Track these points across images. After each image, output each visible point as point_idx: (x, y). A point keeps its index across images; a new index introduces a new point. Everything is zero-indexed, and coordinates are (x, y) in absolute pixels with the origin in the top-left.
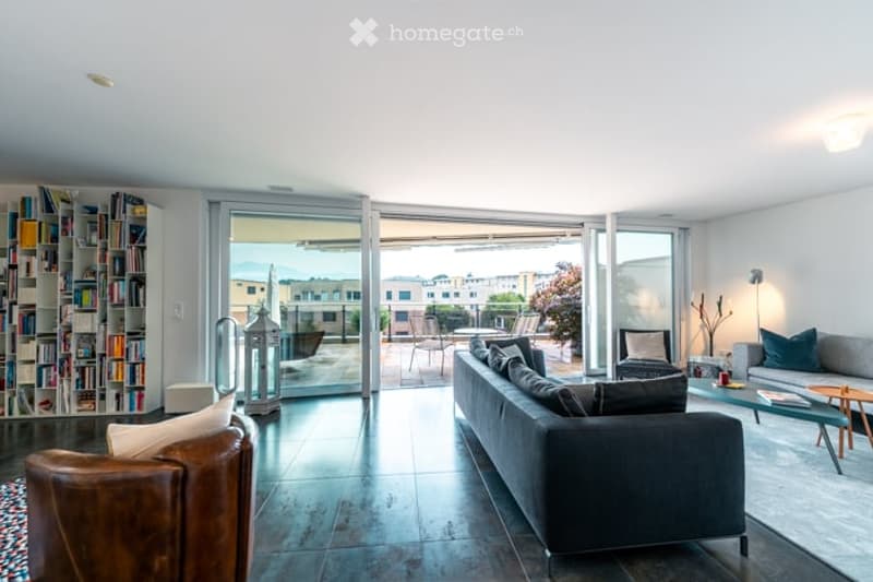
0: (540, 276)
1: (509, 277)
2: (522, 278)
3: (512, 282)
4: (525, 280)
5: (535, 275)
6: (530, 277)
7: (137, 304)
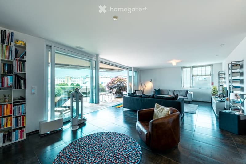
0: (73, 78)
1: (62, 78)
2: (66, 78)
3: (63, 80)
4: (68, 79)
5: (71, 78)
6: (69, 78)
7: (20, 87)
